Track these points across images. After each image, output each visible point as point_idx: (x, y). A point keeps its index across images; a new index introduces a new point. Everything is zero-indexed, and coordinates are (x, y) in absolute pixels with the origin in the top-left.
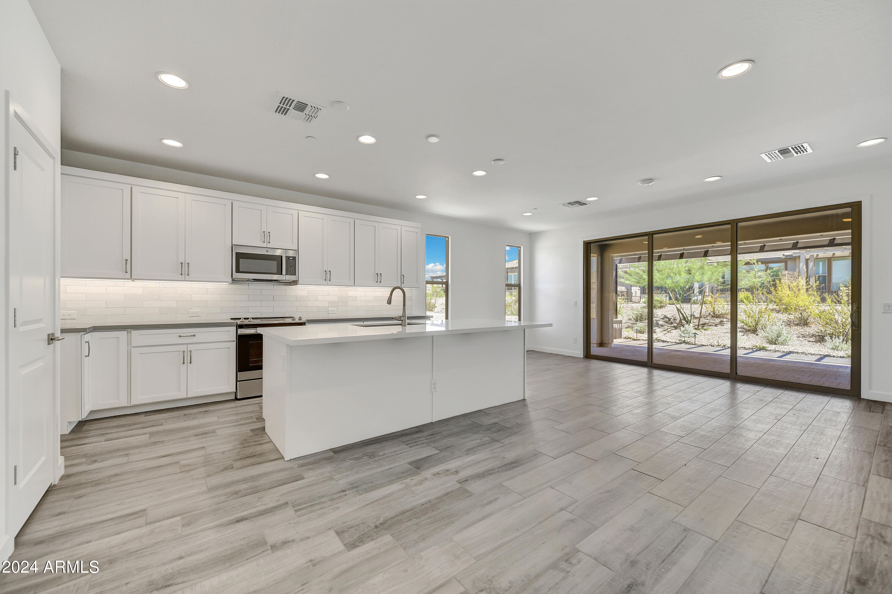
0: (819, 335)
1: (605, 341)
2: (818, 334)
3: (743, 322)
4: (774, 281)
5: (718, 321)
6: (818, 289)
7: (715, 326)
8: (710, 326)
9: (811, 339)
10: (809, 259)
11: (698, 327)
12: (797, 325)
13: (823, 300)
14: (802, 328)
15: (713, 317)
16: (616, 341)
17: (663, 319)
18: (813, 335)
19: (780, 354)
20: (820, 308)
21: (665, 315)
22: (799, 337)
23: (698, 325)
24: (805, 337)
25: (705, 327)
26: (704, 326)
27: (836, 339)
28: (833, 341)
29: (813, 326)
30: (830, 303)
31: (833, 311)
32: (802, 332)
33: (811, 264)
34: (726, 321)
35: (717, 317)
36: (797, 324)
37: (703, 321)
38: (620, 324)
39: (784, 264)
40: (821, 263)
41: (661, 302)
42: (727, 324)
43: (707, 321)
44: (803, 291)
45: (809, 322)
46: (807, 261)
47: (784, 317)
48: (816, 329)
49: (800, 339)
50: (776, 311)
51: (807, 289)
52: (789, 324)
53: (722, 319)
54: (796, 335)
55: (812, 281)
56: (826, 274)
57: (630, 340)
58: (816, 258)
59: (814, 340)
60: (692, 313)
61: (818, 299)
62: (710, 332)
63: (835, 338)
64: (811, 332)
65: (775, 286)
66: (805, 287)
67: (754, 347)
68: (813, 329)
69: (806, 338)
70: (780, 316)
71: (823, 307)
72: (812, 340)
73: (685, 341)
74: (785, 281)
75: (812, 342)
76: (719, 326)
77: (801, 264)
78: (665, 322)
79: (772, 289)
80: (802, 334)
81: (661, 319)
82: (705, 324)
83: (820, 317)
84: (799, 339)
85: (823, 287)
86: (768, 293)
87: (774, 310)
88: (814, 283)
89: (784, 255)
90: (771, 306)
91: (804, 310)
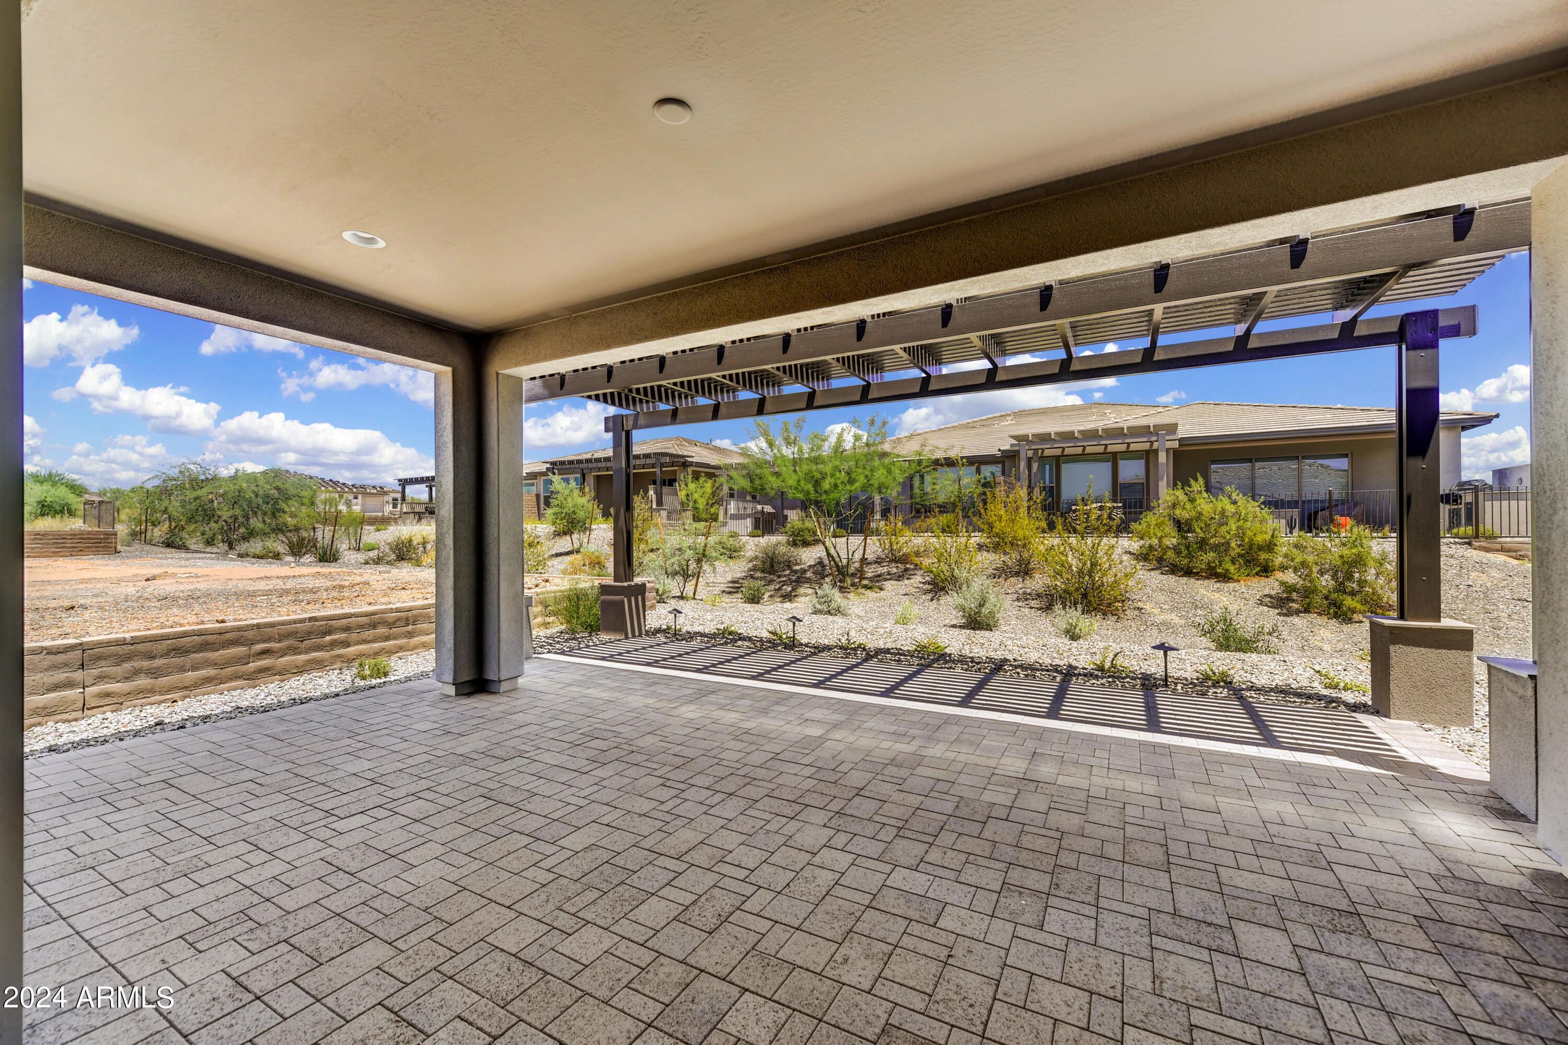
0: (1046, 595)
2: (1045, 593)
3: (933, 572)
4: (984, 493)
5: (898, 568)
6: (1044, 506)
8: (883, 580)
9: (1034, 603)
10: (1032, 458)
12: (1017, 574)
13: (1051, 526)
14: (1023, 580)
15: (890, 561)
17: (813, 566)
18: (1039, 596)
20: (1046, 542)
22: (1016, 600)
24: (1027, 599)
28: (1066, 611)
29: (1037, 576)
30: (1061, 532)
32: (1022, 588)
33: (1035, 466)
34: (911, 569)
35: (898, 563)
36: (1015, 571)
39: (1000, 466)
40: (1047, 466)
42: (911, 575)
43: (879, 571)
44: (1023, 511)
45: (1032, 569)
46: (1029, 460)
47: (995, 558)
48: (1041, 583)
49: (1019, 604)
50: (986, 547)
51: (1029, 508)
52: (1003, 572)
53: (904, 565)
54: (1012, 596)
55: (1036, 491)
56: (1054, 485)
57: (661, 640)
58: (1041, 457)
59: (1038, 606)
60: (850, 555)
61: (1044, 524)
62: (878, 595)
64: (1035, 590)
65: (985, 502)
66: (1025, 504)
67: (918, 649)
68: (1038, 582)
70: (991, 556)
71: (1053, 540)
72: (1036, 606)
74: (1000, 491)
75: (1039, 609)
76: (901, 581)
77: (1021, 465)
78: (814, 573)
79: (981, 506)
80: (1022, 593)
81: (810, 566)
82: (875, 577)
83: (1046, 560)
84: (1016, 605)
85: (1050, 504)
86: (974, 514)
87: (980, 547)
88: (1038, 496)
89: (999, 450)
90: (977, 538)
91: (1024, 546)
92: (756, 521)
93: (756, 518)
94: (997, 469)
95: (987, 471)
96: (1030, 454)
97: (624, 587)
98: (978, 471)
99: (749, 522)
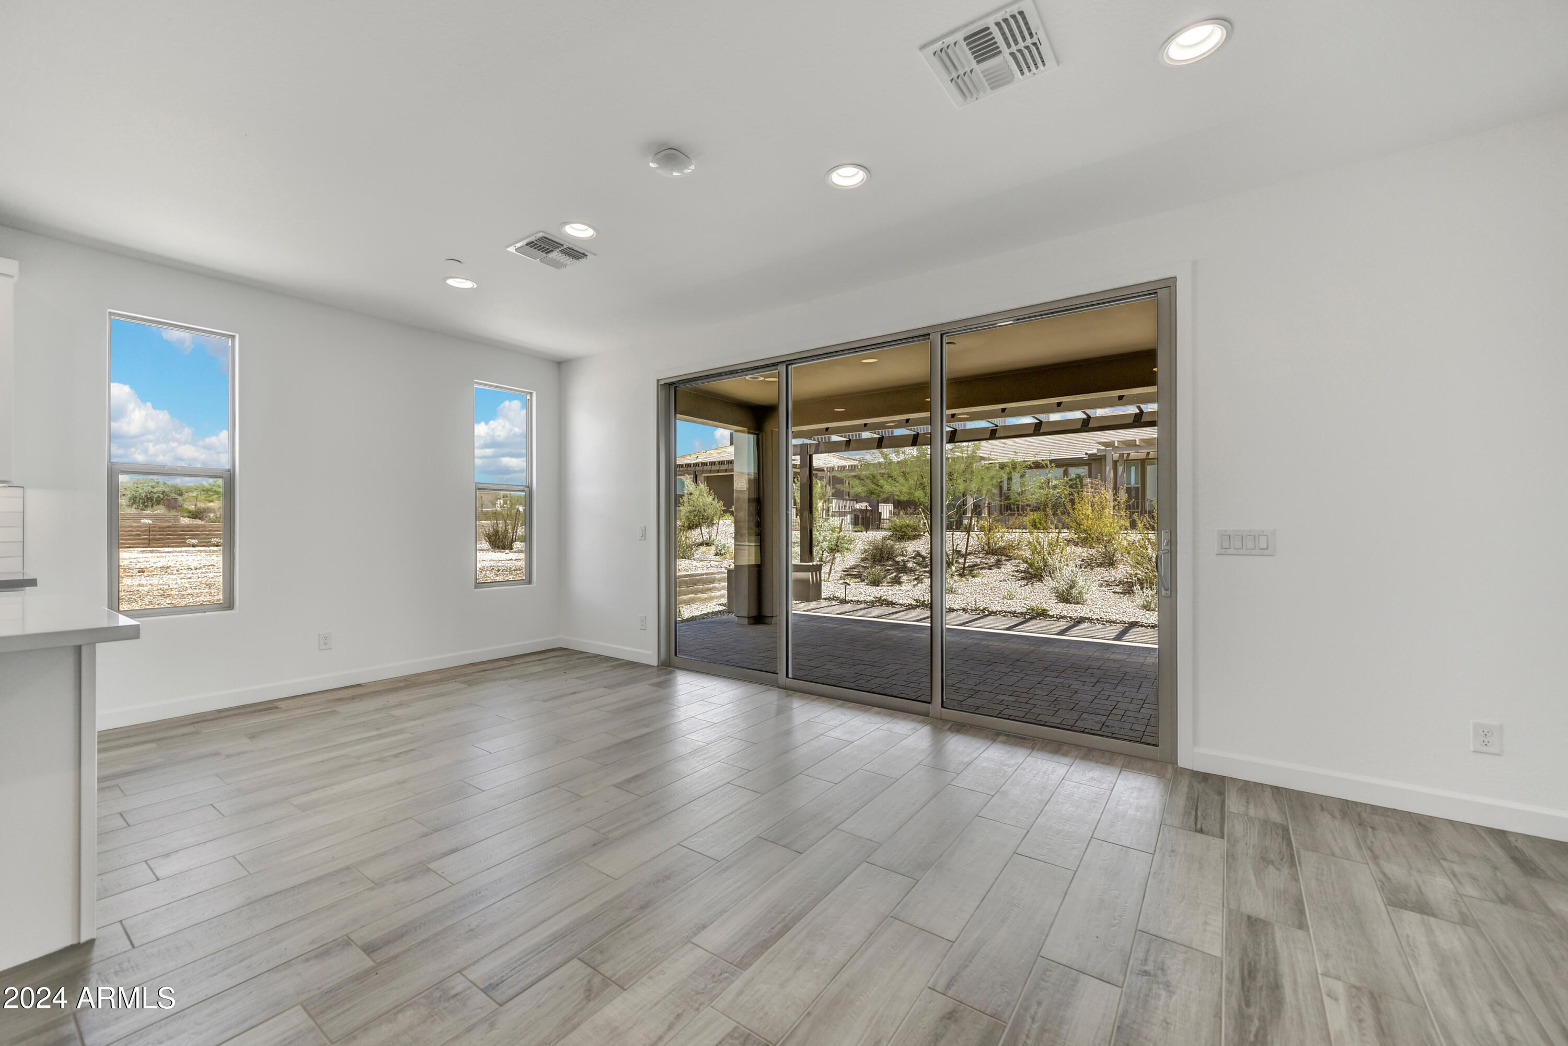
0: (1127, 582)
1: (767, 612)
2: (1126, 580)
3: (1027, 562)
4: (1071, 494)
5: (993, 559)
6: (1128, 508)
7: (990, 569)
8: (982, 568)
9: (1118, 589)
10: (1118, 461)
11: (963, 572)
12: (1100, 565)
13: (1133, 525)
14: (1107, 570)
15: (987, 553)
16: (799, 608)
17: (914, 558)
18: (1121, 583)
19: (1063, 624)
20: (1128, 538)
21: (918, 552)
22: (1101, 586)
23: (964, 568)
24: (1110, 586)
25: (975, 572)
26: (973, 570)
27: (1148, 590)
28: (1143, 592)
29: (1121, 566)
30: (1141, 529)
31: (1145, 542)
32: (1106, 577)
33: (1120, 469)
34: (1005, 560)
35: (993, 554)
36: (1100, 563)
37: (971, 560)
38: (814, 573)
39: (1087, 468)
40: (1133, 468)
41: (915, 529)
42: (1005, 565)
43: (978, 561)
44: (1109, 511)
45: (1116, 561)
46: (1115, 463)
47: (1082, 552)
48: (1124, 572)
49: (1103, 588)
50: (1074, 542)
51: (1114, 507)
52: (1088, 564)
53: (999, 557)
54: (1097, 583)
55: (1122, 492)
56: (1139, 485)
57: (834, 603)
58: (1127, 460)
59: (1121, 591)
60: (955, 547)
61: (1127, 522)
62: (980, 580)
63: (1147, 588)
64: (1118, 577)
65: (1072, 502)
66: (1111, 504)
67: (1029, 611)
68: (1121, 571)
69: (1111, 588)
70: (1079, 550)
71: (1134, 536)
72: (1118, 591)
73: (924, 601)
74: (1088, 493)
75: (1121, 593)
76: (995, 570)
77: (1108, 468)
78: (916, 563)
79: (1069, 506)
80: (1106, 581)
81: (911, 558)
82: (975, 566)
83: (1129, 553)
84: (1101, 589)
85: (1134, 504)
86: (1063, 513)
87: (1069, 542)
88: (1123, 496)
89: (1086, 454)
90: (1066, 534)
91: (1109, 541)
92: (855, 517)
93: (855, 515)
94: (1083, 471)
95: (1073, 472)
96: (1116, 457)
97: (810, 566)
98: (1066, 473)
99: (848, 518)
